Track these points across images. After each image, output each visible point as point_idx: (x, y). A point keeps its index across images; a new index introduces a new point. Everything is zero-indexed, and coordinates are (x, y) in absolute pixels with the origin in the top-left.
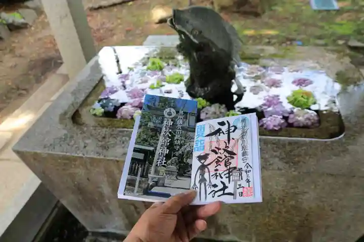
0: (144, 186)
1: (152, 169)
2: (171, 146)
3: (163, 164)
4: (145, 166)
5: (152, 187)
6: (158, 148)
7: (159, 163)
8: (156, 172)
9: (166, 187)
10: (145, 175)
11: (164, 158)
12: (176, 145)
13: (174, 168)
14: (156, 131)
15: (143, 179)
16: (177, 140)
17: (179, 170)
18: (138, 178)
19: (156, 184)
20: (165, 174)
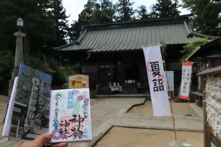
0: (22, 133)
1: (26, 121)
2: (37, 106)
3: (33, 118)
4: (22, 118)
5: (27, 133)
6: (29, 106)
7: (30, 116)
8: (29, 123)
9: (35, 134)
10: (22, 125)
11: (33, 114)
12: (40, 105)
13: (39, 121)
14: (28, 93)
15: (21, 128)
16: (41, 101)
17: (42, 122)
18: (18, 127)
19: (29, 132)
20: (34, 125)
